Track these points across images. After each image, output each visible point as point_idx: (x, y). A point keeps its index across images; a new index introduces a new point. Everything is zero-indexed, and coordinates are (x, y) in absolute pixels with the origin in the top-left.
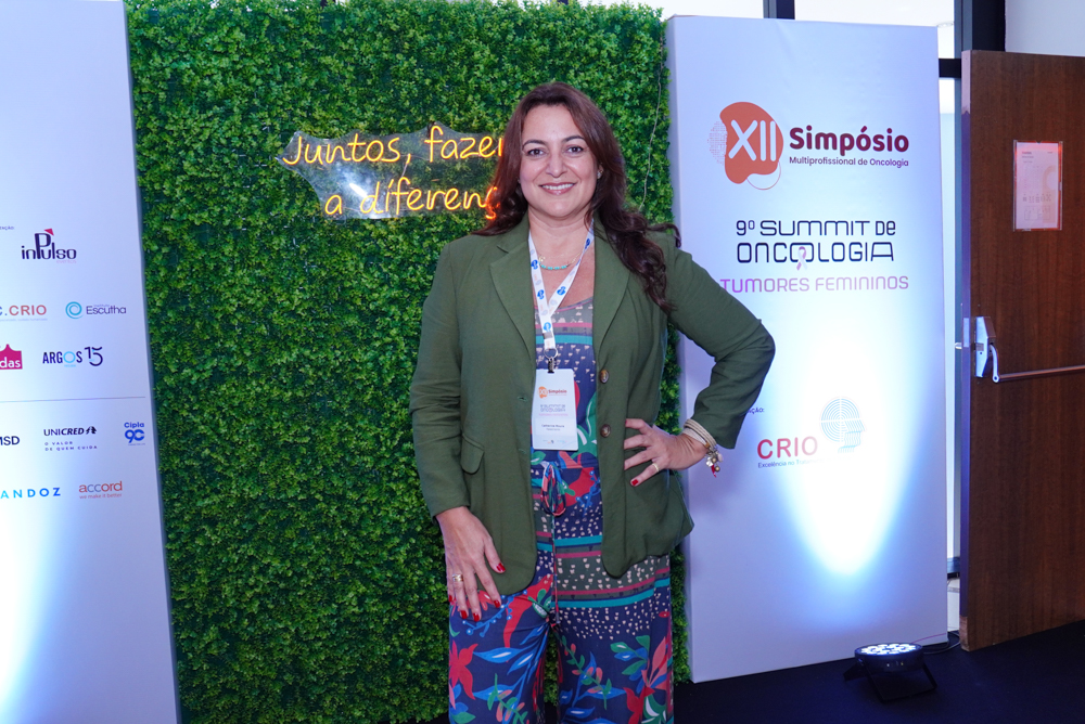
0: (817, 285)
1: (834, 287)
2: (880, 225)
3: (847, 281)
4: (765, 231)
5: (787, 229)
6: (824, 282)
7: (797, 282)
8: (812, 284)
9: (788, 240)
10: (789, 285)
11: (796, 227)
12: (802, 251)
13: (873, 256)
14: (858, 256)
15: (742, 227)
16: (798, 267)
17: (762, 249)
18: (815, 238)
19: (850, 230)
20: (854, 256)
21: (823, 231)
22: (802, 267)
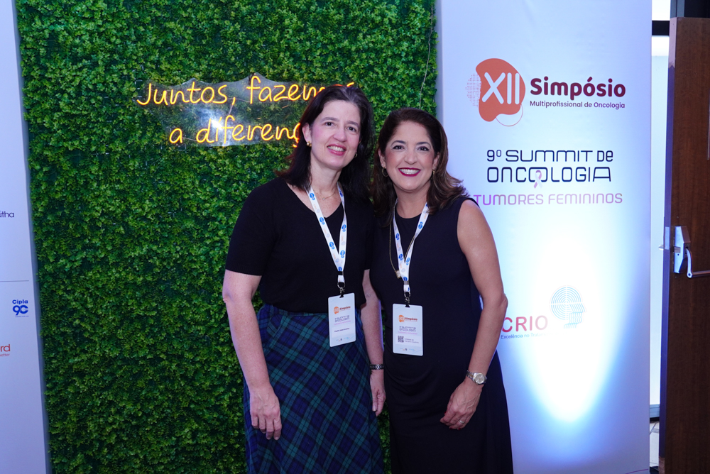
0: (550, 199)
1: (563, 201)
2: (601, 154)
3: (574, 197)
4: (509, 158)
5: (527, 156)
6: (555, 197)
7: (534, 197)
8: (546, 199)
9: (527, 165)
10: (527, 199)
11: (534, 155)
12: (539, 174)
13: (594, 177)
14: (583, 178)
15: (492, 155)
16: (535, 186)
17: (507, 172)
18: (549, 163)
19: (577, 157)
20: (579, 178)
21: (555, 158)
22: (538, 186)
